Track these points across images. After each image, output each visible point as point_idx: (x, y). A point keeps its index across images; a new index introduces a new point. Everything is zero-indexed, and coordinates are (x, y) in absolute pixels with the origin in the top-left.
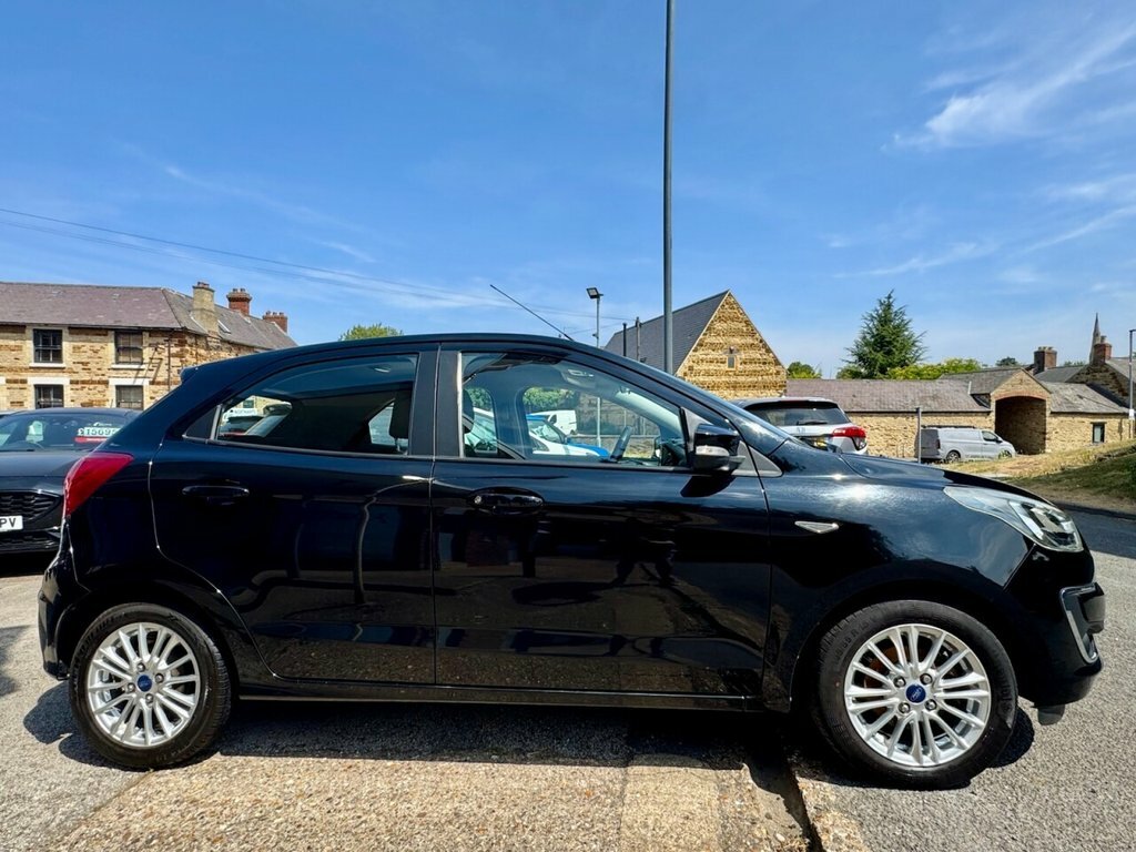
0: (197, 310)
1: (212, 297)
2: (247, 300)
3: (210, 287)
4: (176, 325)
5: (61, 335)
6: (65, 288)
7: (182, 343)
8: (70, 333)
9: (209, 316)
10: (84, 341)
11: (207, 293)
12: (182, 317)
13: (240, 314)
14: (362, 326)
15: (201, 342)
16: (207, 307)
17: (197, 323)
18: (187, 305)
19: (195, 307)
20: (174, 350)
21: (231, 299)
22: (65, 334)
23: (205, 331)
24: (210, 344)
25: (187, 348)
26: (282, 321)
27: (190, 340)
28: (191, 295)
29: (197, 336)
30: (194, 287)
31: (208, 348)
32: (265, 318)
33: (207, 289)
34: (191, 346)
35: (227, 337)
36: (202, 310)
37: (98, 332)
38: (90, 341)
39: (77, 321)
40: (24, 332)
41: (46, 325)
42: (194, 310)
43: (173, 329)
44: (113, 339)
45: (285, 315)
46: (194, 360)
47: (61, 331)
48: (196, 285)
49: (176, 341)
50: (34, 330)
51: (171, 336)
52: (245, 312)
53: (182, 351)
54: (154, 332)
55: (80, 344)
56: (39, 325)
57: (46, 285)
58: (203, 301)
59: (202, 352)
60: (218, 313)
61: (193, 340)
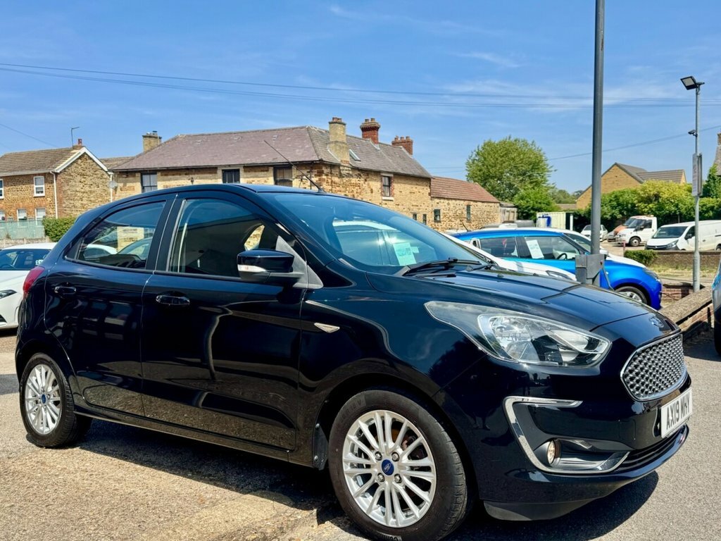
0: (332, 143)
1: (344, 129)
2: (376, 129)
3: (343, 121)
4: (315, 158)
5: (239, 173)
6: (242, 134)
7: (320, 173)
8: (245, 171)
9: (341, 148)
10: (253, 177)
11: (339, 127)
12: (320, 149)
13: (371, 142)
14: (493, 141)
15: (335, 171)
16: (340, 140)
17: (333, 155)
18: (324, 138)
19: (331, 140)
20: (315, 179)
21: (364, 129)
22: (242, 172)
23: (338, 160)
24: (342, 172)
25: (324, 177)
26: (408, 144)
27: (326, 170)
28: (328, 129)
29: (333, 166)
30: (330, 123)
31: (341, 176)
32: (394, 143)
33: (339, 123)
34: (327, 175)
35: (358, 164)
36: (337, 142)
37: (262, 169)
38: (257, 177)
39: (248, 161)
40: (216, 173)
41: (229, 166)
42: (329, 143)
43: (313, 161)
44: (272, 174)
45: (411, 139)
46: (330, 188)
47: (238, 170)
48: (331, 120)
49: (315, 171)
50: (223, 170)
51: (312, 168)
52: (375, 140)
53: (320, 180)
54: (301, 165)
55: (251, 179)
56: (225, 166)
57: (231, 133)
58: (336, 134)
59: (336, 179)
60: (351, 143)
61: (328, 170)
